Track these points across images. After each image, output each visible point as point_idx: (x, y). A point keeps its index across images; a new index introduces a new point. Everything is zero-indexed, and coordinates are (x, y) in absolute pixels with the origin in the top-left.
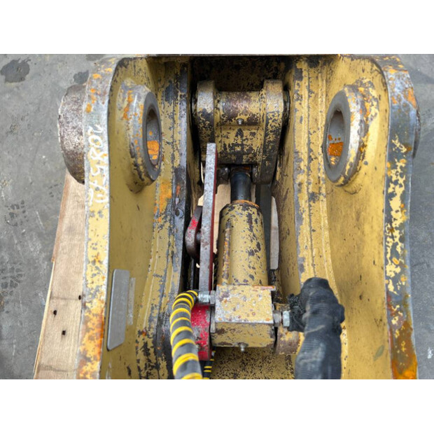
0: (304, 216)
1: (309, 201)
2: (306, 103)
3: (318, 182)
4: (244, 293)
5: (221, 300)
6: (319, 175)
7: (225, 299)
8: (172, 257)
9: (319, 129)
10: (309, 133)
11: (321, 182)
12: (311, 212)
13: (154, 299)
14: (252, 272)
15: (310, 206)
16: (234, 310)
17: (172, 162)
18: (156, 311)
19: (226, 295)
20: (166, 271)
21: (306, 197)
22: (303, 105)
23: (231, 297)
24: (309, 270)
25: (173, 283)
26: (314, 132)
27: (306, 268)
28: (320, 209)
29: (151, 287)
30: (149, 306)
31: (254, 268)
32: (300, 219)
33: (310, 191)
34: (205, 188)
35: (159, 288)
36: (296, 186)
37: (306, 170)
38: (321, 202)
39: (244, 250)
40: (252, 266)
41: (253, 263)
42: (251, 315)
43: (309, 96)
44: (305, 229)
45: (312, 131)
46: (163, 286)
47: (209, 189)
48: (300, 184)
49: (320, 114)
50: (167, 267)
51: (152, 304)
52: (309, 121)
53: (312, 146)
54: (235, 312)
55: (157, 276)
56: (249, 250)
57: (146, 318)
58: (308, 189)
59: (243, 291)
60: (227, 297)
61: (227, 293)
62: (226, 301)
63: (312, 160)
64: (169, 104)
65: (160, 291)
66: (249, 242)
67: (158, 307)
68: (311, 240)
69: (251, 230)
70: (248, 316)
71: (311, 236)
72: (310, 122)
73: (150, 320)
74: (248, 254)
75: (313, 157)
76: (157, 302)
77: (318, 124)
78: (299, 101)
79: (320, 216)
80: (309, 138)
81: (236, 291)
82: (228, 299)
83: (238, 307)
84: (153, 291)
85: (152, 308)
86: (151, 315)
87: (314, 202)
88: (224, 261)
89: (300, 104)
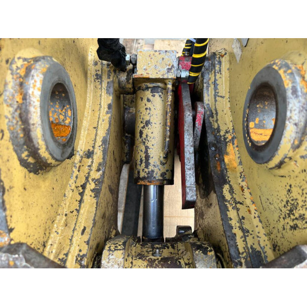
0: (101, 143)
1: (93, 151)
2: (72, 248)
3: (81, 167)
4: (156, 71)
5: (173, 66)
6: (78, 173)
7: (170, 67)
8: (213, 113)
9: (66, 215)
10: (78, 211)
11: (78, 166)
12: (93, 142)
13: (220, 78)
14: (149, 105)
15: (93, 147)
16: (163, 59)
17: (231, 187)
18: (217, 68)
19: (169, 70)
20: (216, 101)
21: (95, 157)
22: (77, 248)
23: (166, 69)
24: (104, 104)
25: (208, 95)
26: (72, 212)
27: (106, 107)
28: (85, 144)
29: (224, 88)
30: (223, 73)
31: (146, 109)
32: (104, 141)
33: (90, 160)
34: (192, 148)
35: (218, 87)
36: (102, 169)
37: (90, 180)
38: (83, 150)
39: (153, 125)
40: (148, 110)
41: (147, 113)
42: (152, 55)
43: (67, 255)
44: (102, 133)
45: (75, 212)
46: (216, 88)
47: (188, 147)
48: (98, 170)
49: (60, 231)
50: (215, 105)
51: (221, 74)
52: (75, 224)
53: (79, 198)
54: (163, 57)
55: (221, 97)
56: (150, 126)
57: (223, 64)
58: (92, 162)
59: (157, 73)
60: (168, 69)
61: (168, 72)
62: (169, 65)
63: (81, 186)
64: (254, 246)
65: (218, 85)
66: (150, 134)
67: (217, 71)
68: (98, 122)
69: (147, 148)
70: (154, 54)
71: (98, 124)
72: (74, 222)
73: (220, 63)
74: (151, 121)
75: (80, 188)
76: (218, 76)
77: (66, 220)
78: (81, 254)
79: (86, 138)
80: (80, 206)
81: (162, 74)
82: (168, 67)
83: (160, 60)
84: (222, 84)
85: (220, 71)
86: (220, 66)
87: (89, 150)
88: (171, 105)
89: (80, 251)
